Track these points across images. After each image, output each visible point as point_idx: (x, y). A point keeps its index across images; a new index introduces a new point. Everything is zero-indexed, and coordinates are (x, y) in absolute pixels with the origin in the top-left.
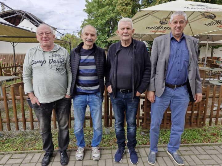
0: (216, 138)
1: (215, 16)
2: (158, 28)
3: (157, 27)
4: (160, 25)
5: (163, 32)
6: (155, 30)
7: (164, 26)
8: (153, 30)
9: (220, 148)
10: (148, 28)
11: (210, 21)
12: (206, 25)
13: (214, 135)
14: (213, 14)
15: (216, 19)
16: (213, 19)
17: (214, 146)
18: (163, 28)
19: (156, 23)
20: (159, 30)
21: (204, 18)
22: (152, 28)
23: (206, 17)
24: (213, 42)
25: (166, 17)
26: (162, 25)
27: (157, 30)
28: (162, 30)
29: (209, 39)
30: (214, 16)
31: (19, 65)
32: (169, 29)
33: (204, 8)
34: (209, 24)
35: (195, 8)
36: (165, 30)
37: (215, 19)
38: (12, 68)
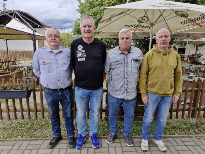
0: (175, 130)
1: (188, 15)
2: (137, 26)
3: (135, 26)
4: (138, 23)
5: (142, 30)
6: (135, 28)
7: (142, 24)
8: (132, 28)
9: (175, 140)
10: (127, 26)
11: (183, 19)
12: (181, 23)
13: (173, 128)
14: (186, 13)
15: (189, 17)
16: (186, 17)
17: (169, 139)
18: (142, 27)
19: (135, 21)
20: (138, 28)
21: (178, 17)
22: (131, 26)
23: (179, 16)
24: (195, 39)
25: (143, 16)
26: (141, 24)
27: (136, 28)
28: (141, 28)
29: (189, 37)
30: (186, 14)
31: (13, 60)
32: (147, 27)
33: (171, 7)
34: (184, 23)
35: (162, 6)
36: (143, 28)
37: (187, 17)
38: (5, 63)
